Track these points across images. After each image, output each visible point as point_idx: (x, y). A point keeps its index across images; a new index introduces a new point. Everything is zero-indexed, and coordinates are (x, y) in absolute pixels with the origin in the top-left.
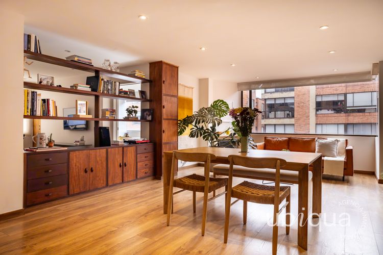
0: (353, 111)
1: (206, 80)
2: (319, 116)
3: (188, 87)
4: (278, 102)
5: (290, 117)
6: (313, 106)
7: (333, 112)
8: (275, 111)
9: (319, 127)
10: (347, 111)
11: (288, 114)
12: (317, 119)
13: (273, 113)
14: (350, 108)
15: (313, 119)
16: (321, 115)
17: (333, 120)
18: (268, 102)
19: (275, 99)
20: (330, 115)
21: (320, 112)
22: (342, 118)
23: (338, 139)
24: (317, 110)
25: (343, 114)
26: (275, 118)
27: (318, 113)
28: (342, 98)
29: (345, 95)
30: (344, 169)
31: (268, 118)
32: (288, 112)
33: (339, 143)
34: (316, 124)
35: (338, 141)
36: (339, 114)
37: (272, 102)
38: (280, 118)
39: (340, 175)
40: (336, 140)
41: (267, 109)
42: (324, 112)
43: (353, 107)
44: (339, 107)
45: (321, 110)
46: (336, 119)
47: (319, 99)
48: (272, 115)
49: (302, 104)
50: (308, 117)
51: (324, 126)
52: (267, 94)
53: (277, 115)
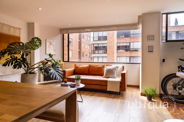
0: (133, 51)
1: (33, 24)
2: (118, 52)
3: (14, 27)
4: (99, 45)
5: (105, 53)
6: (116, 48)
7: (124, 51)
8: (98, 50)
9: (118, 58)
10: (130, 51)
11: (104, 52)
12: (117, 54)
13: (97, 51)
14: (132, 49)
15: (115, 54)
16: (119, 52)
17: (125, 55)
18: (95, 45)
19: (98, 44)
20: (123, 52)
21: (119, 51)
22: (128, 54)
23: (118, 66)
24: (117, 50)
25: (129, 52)
26: (98, 53)
27: (118, 51)
28: (128, 44)
29: (130, 43)
30: (120, 87)
31: (95, 53)
32: (104, 51)
33: (119, 68)
34: (117, 57)
35: (117, 67)
36: (127, 52)
37: (97, 45)
38: (101, 54)
39: (117, 91)
40: (116, 67)
41: (95, 49)
42: (121, 51)
43: (133, 49)
44: (127, 48)
45: (119, 50)
46: (126, 54)
47: (118, 45)
48: (97, 52)
49: (111, 47)
50: (113, 53)
51: (121, 58)
52: (94, 41)
53: (99, 52)
